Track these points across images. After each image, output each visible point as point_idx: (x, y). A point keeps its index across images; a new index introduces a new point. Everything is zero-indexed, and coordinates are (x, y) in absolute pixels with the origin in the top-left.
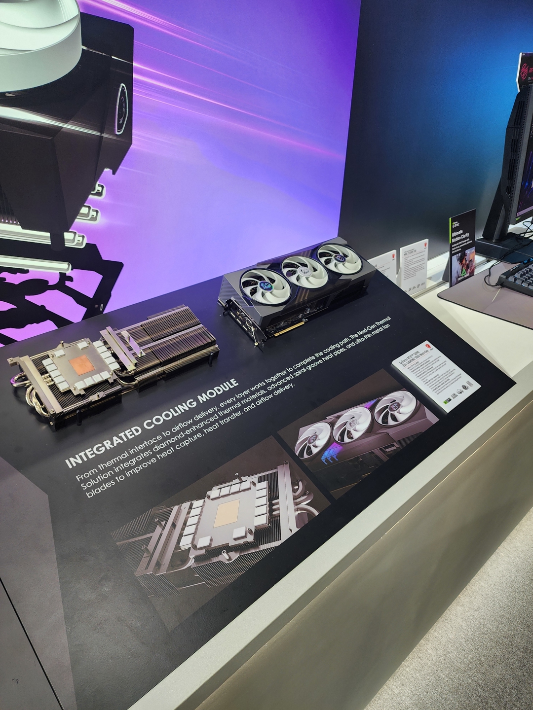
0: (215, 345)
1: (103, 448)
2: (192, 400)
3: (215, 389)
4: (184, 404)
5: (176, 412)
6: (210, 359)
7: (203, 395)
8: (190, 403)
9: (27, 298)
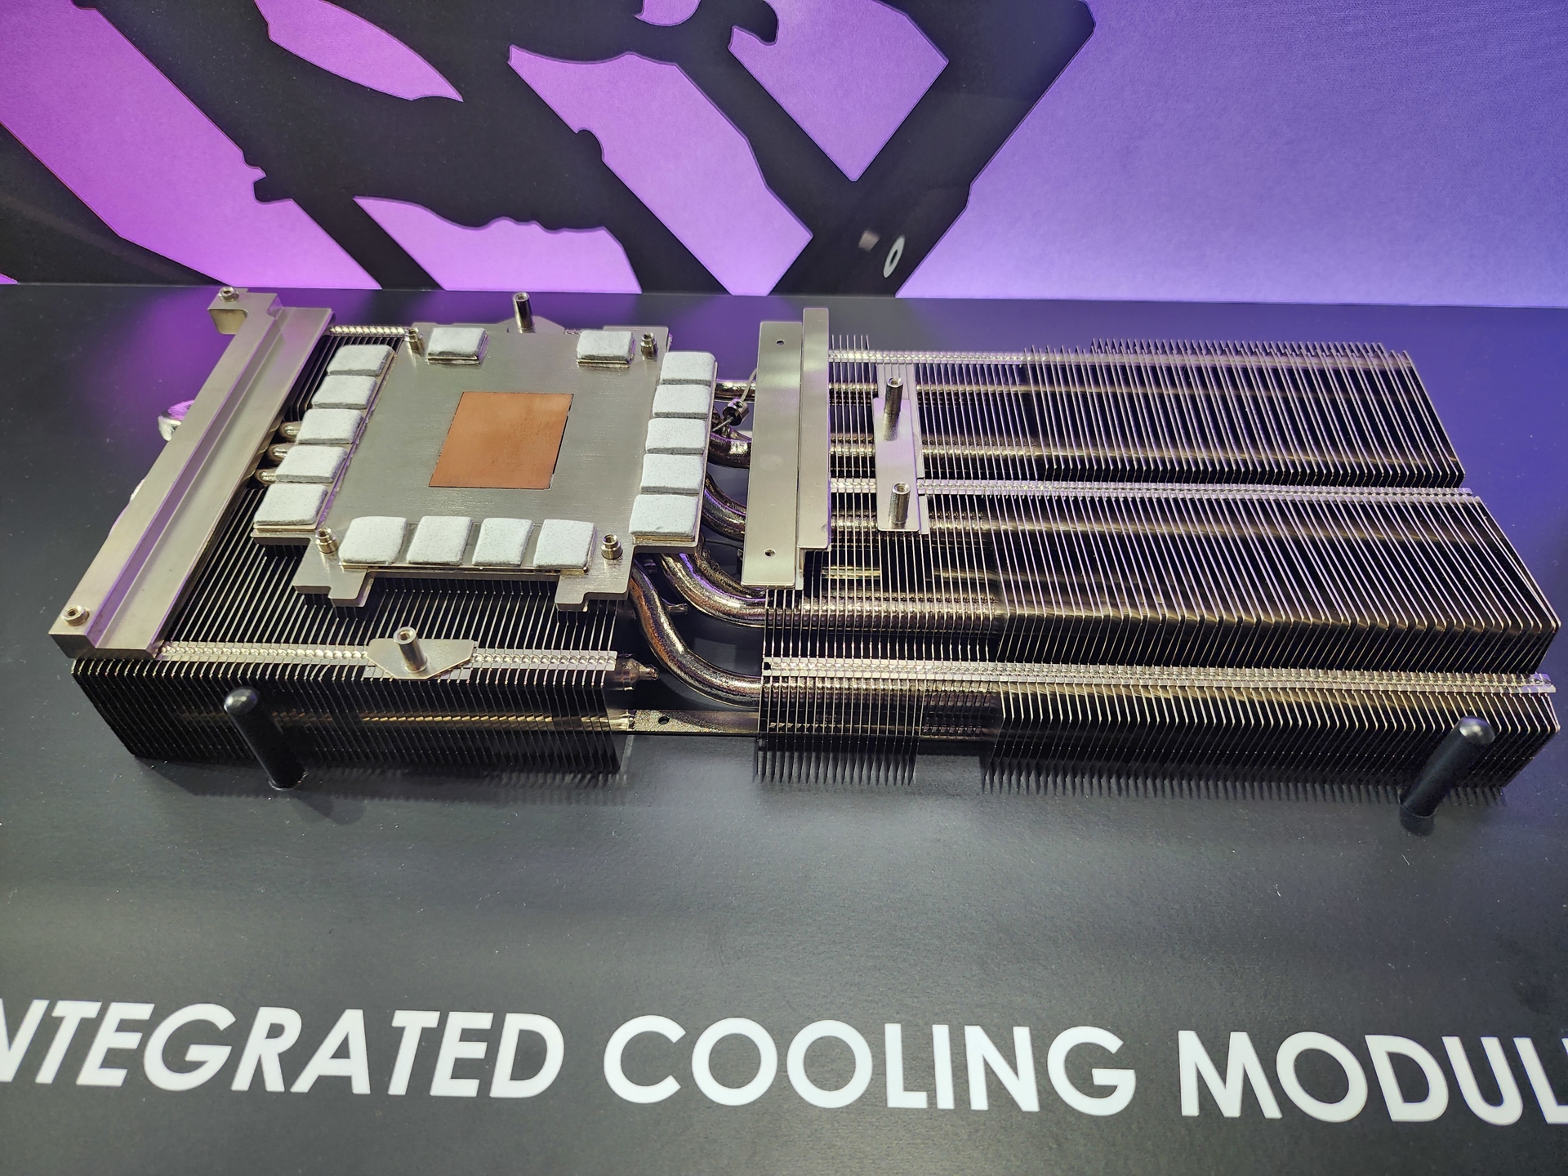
0: (1526, 669)
1: (213, 1057)
2: (1111, 1042)
3: (1380, 1046)
4: (1022, 1036)
5: (919, 1073)
6: (1438, 766)
7: (1241, 1047)
8: (1082, 1063)
9: (521, 61)
